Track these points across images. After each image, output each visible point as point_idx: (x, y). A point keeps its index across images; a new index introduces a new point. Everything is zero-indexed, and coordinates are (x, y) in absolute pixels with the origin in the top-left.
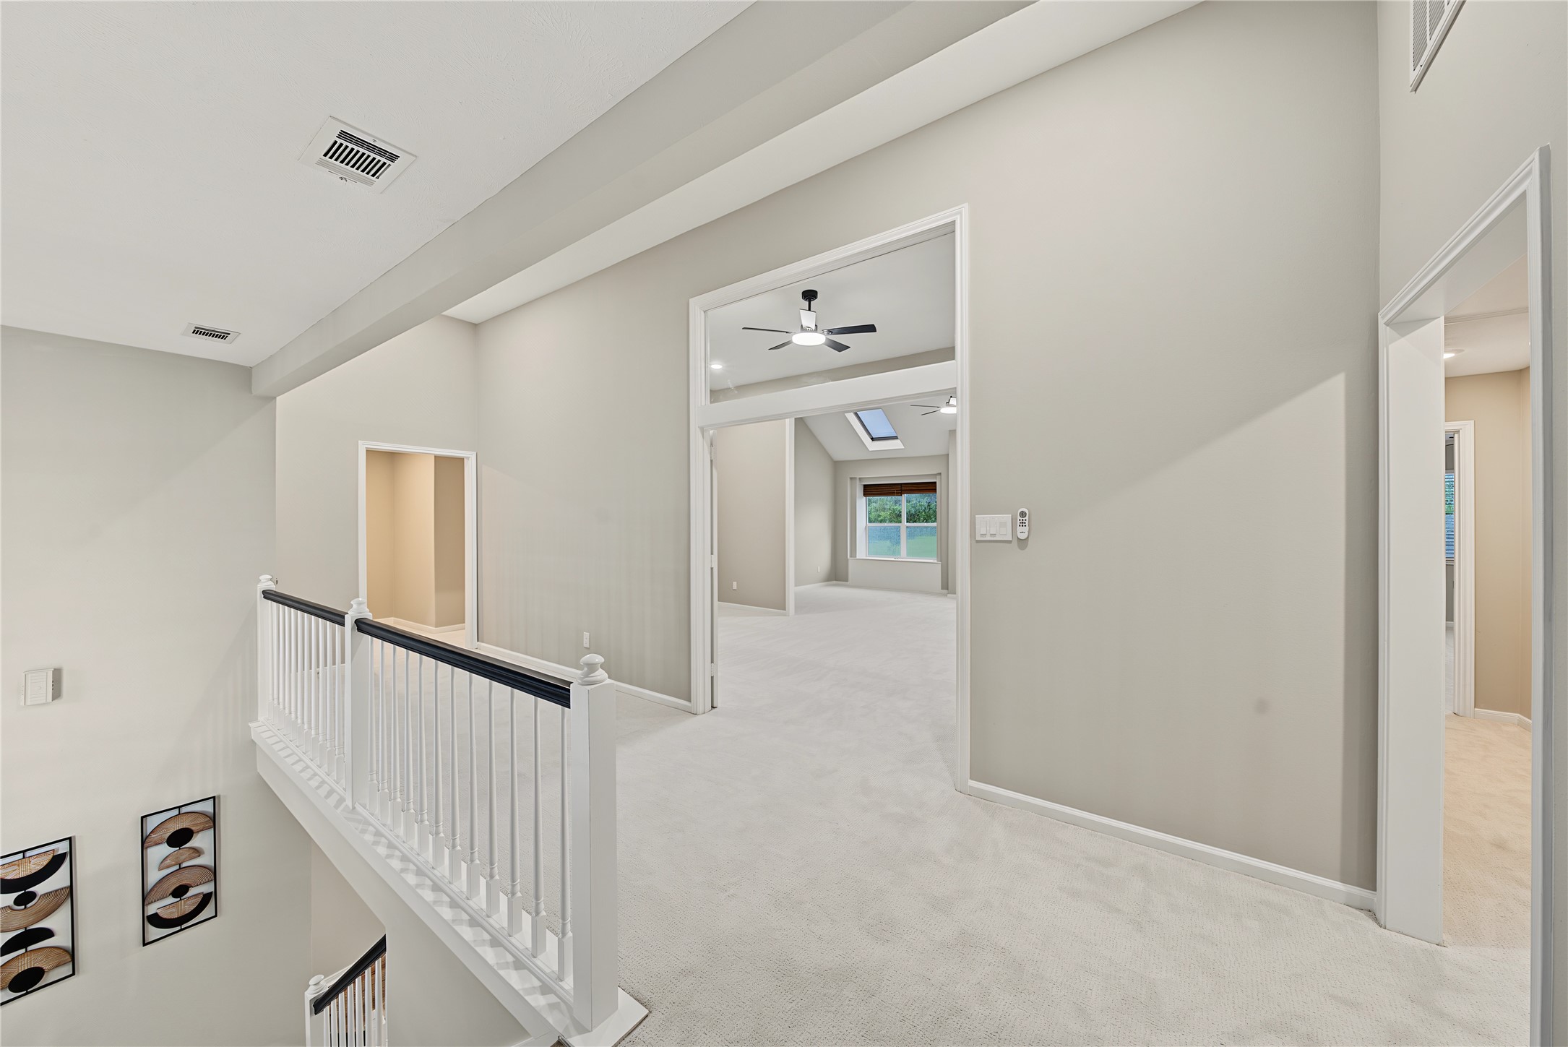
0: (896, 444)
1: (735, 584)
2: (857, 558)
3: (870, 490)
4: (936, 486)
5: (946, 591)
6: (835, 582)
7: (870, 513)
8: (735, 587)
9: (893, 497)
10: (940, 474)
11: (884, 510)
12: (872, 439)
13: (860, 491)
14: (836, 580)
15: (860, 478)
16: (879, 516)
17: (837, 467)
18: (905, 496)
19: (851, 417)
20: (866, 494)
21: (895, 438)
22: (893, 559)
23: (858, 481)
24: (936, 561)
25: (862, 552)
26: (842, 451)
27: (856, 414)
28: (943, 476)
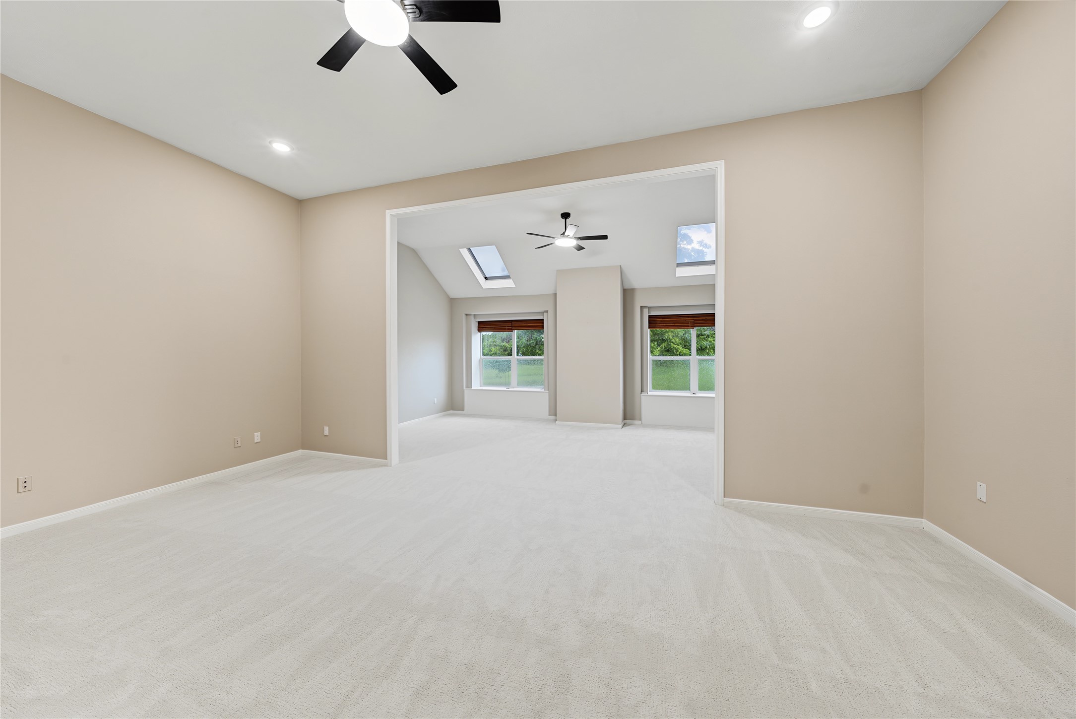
0: (508, 283)
1: (326, 429)
2: (473, 388)
3: (483, 326)
4: (543, 323)
5: (553, 418)
6: (451, 412)
7: (483, 349)
8: (326, 432)
9: (505, 333)
10: (547, 312)
11: (495, 346)
12: (486, 278)
13: (474, 327)
14: (452, 410)
15: (475, 315)
16: (490, 351)
17: (453, 303)
18: (515, 333)
19: (465, 253)
20: (480, 330)
21: (508, 277)
22: (505, 389)
23: (472, 318)
24: (543, 391)
25: (476, 384)
26: (457, 290)
27: (470, 250)
28: (551, 313)
